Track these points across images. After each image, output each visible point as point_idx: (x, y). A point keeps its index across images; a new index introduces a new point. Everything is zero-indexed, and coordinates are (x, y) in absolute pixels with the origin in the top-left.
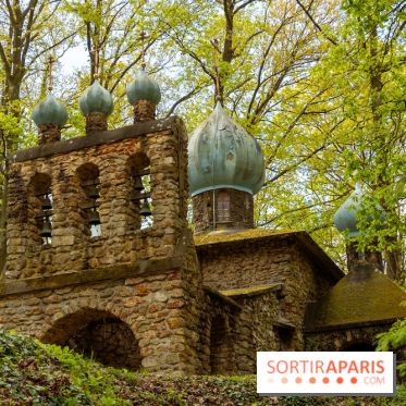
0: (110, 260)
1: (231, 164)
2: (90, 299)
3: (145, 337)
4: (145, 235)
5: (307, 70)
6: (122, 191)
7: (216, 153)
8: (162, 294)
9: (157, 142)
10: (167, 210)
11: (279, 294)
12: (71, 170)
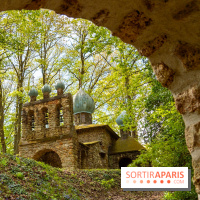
0: (52, 135)
1: (85, 105)
2: (46, 146)
3: (62, 157)
4: (61, 127)
5: (106, 75)
6: (54, 115)
7: (81, 102)
8: (67, 144)
9: (64, 101)
10: (68, 120)
11: (101, 143)
12: (40, 109)
